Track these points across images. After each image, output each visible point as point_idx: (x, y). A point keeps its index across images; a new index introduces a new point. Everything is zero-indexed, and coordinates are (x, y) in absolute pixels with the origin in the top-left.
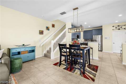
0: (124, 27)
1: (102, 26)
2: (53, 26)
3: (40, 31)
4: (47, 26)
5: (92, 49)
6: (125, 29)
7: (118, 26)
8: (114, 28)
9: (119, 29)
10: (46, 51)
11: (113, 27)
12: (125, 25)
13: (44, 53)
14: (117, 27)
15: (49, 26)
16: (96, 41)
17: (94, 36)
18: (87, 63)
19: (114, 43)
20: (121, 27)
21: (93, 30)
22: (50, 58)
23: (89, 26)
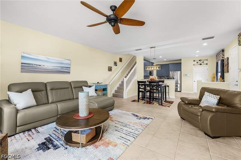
0: (205, 62)
1: (181, 60)
2: (121, 60)
3: (109, 67)
4: (115, 61)
5: (168, 86)
6: (206, 64)
7: (200, 60)
8: (195, 63)
9: (201, 64)
10: (114, 90)
11: (194, 61)
12: (207, 60)
13: (112, 93)
14: (199, 62)
15: (117, 61)
16: (173, 79)
17: (171, 72)
18: (164, 100)
19: (195, 81)
20: (203, 62)
21: (170, 65)
22: (123, 98)
23: (165, 60)
